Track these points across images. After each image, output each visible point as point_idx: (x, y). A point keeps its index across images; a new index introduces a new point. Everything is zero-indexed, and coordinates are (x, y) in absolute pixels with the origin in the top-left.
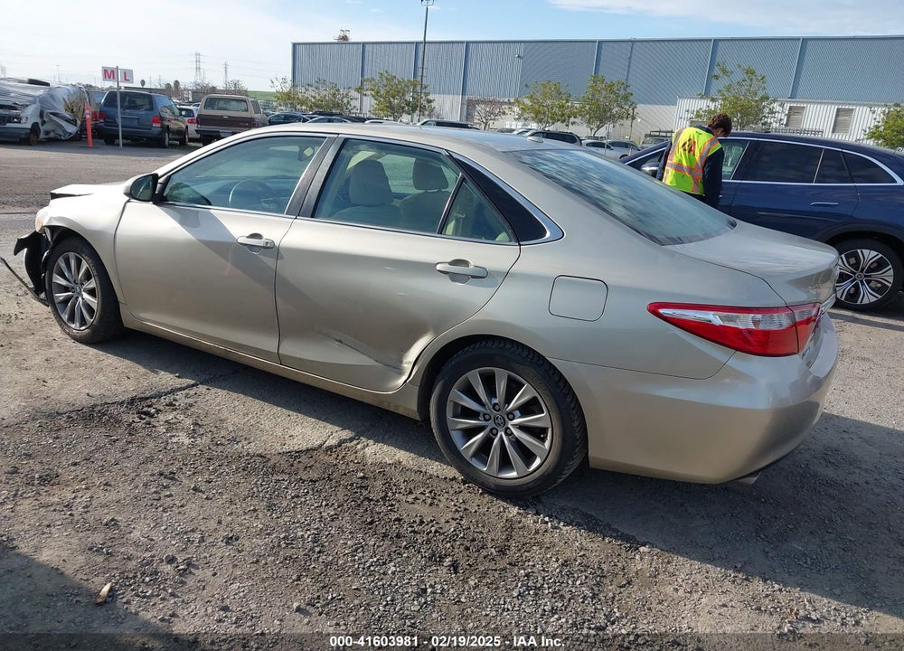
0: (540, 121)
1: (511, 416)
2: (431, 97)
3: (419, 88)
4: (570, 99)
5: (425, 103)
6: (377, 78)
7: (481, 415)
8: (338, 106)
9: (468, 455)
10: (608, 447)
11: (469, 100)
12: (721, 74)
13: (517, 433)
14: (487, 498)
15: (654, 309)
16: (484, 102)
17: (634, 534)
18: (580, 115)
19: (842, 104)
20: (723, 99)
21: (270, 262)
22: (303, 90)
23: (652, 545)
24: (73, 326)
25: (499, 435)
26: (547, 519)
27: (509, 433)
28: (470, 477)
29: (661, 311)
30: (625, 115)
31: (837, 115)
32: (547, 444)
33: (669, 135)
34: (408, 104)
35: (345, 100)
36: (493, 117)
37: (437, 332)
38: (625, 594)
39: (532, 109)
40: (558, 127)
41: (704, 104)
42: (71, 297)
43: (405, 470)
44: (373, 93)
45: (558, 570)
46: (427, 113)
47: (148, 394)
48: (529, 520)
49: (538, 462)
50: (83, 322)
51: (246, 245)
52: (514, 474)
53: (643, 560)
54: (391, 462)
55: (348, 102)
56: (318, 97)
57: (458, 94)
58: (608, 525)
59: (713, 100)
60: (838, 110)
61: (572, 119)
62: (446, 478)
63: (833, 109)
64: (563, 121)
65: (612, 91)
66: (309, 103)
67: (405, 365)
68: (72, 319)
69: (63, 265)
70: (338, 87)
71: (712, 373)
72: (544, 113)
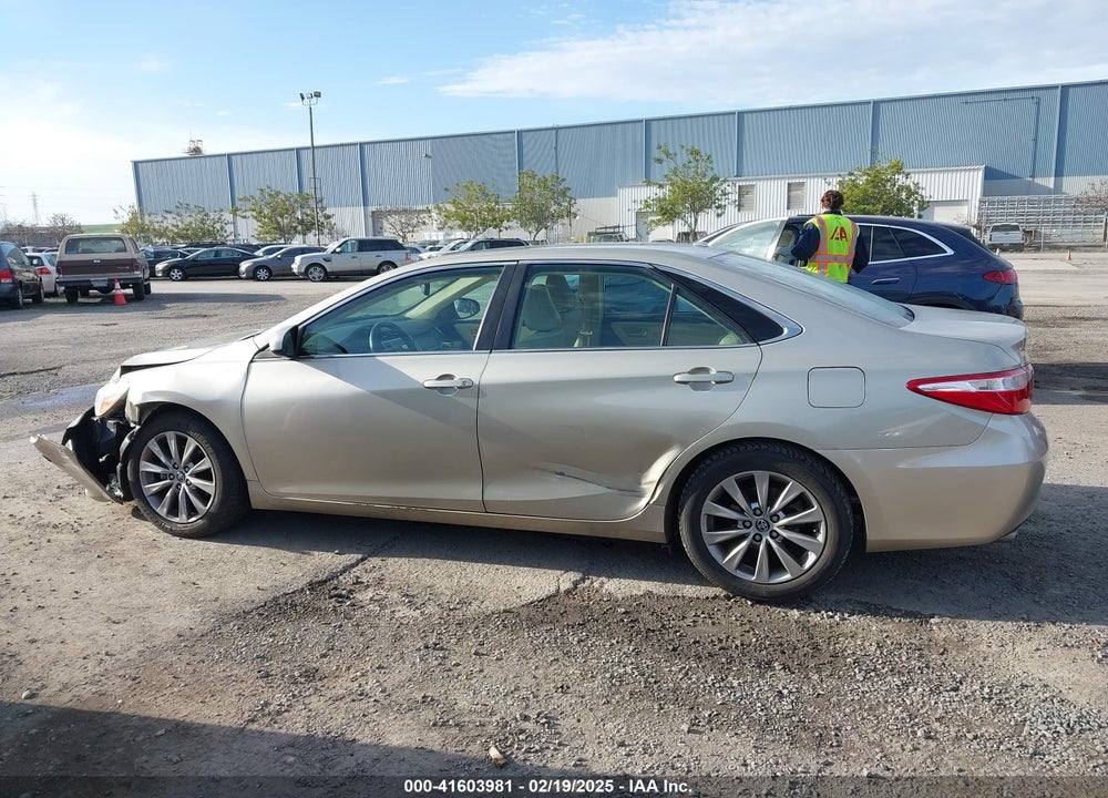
0: (469, 229)
1: (775, 518)
2: (328, 212)
3: (312, 203)
4: (500, 200)
5: (322, 220)
6: (257, 194)
7: (740, 523)
8: (210, 233)
9: (731, 569)
10: (887, 527)
11: (373, 212)
12: (664, 157)
13: (784, 534)
14: (761, 608)
15: (913, 386)
16: (397, 212)
17: (917, 609)
18: (515, 218)
19: (792, 178)
20: (671, 185)
21: (470, 402)
22: (160, 219)
23: (940, 616)
24: (177, 520)
25: (764, 539)
26: (830, 613)
27: (773, 535)
28: (737, 590)
29: (921, 387)
30: (565, 213)
31: (789, 191)
32: (821, 538)
33: (617, 230)
34: (301, 222)
35: (218, 226)
36: (411, 229)
37: (683, 444)
38: (950, 658)
39: (456, 215)
40: (492, 234)
41: (652, 192)
42: (169, 486)
43: (660, 598)
44: (254, 214)
45: (878, 652)
46: (326, 231)
47: (322, 577)
48: (815, 618)
49: (812, 558)
50: (192, 510)
51: (435, 388)
52: (787, 576)
53: (941, 629)
54: (642, 593)
55: (222, 228)
56: (181, 226)
57: (358, 205)
58: (890, 608)
59: (661, 186)
60: (789, 185)
61: (505, 224)
62: (707, 598)
63: (784, 185)
64: (495, 227)
65: (546, 187)
66: (171, 235)
67: (644, 487)
68: (174, 510)
69: (156, 450)
70: (207, 211)
71: (974, 436)
72: (472, 220)
